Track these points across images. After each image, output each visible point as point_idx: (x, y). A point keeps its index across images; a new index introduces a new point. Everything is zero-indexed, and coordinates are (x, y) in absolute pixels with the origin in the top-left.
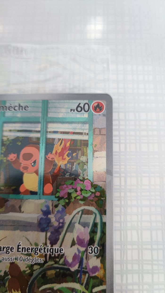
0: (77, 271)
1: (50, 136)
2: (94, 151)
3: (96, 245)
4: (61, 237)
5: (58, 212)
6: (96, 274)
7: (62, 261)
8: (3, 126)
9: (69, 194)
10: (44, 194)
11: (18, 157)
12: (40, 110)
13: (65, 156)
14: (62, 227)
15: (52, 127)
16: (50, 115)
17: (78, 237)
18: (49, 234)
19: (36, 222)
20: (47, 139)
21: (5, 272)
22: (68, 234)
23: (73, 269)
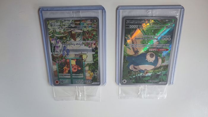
0: (57, 39)
1: (69, 74)
2: (57, 71)
3: (53, 46)
4: (63, 48)
5: (64, 55)
6: (52, 39)
7: (62, 42)
8: (84, 77)
9: (62, 59)
10: (69, 59)
11: (78, 69)
12: (73, 81)
13: (65, 69)
14: (63, 51)
15: (69, 77)
16: (70, 80)
17: (58, 48)
18: (66, 49)
19: (70, 52)
20: (70, 74)
21: (77, 38)
22: (61, 49)
23: (59, 40)
